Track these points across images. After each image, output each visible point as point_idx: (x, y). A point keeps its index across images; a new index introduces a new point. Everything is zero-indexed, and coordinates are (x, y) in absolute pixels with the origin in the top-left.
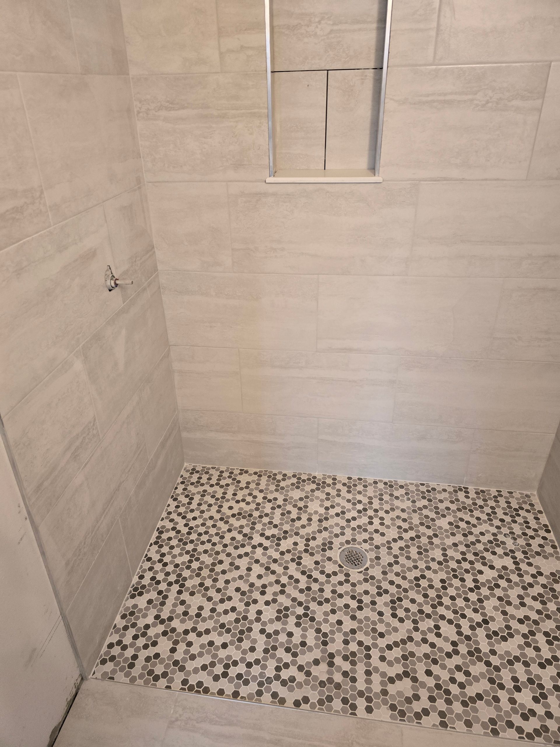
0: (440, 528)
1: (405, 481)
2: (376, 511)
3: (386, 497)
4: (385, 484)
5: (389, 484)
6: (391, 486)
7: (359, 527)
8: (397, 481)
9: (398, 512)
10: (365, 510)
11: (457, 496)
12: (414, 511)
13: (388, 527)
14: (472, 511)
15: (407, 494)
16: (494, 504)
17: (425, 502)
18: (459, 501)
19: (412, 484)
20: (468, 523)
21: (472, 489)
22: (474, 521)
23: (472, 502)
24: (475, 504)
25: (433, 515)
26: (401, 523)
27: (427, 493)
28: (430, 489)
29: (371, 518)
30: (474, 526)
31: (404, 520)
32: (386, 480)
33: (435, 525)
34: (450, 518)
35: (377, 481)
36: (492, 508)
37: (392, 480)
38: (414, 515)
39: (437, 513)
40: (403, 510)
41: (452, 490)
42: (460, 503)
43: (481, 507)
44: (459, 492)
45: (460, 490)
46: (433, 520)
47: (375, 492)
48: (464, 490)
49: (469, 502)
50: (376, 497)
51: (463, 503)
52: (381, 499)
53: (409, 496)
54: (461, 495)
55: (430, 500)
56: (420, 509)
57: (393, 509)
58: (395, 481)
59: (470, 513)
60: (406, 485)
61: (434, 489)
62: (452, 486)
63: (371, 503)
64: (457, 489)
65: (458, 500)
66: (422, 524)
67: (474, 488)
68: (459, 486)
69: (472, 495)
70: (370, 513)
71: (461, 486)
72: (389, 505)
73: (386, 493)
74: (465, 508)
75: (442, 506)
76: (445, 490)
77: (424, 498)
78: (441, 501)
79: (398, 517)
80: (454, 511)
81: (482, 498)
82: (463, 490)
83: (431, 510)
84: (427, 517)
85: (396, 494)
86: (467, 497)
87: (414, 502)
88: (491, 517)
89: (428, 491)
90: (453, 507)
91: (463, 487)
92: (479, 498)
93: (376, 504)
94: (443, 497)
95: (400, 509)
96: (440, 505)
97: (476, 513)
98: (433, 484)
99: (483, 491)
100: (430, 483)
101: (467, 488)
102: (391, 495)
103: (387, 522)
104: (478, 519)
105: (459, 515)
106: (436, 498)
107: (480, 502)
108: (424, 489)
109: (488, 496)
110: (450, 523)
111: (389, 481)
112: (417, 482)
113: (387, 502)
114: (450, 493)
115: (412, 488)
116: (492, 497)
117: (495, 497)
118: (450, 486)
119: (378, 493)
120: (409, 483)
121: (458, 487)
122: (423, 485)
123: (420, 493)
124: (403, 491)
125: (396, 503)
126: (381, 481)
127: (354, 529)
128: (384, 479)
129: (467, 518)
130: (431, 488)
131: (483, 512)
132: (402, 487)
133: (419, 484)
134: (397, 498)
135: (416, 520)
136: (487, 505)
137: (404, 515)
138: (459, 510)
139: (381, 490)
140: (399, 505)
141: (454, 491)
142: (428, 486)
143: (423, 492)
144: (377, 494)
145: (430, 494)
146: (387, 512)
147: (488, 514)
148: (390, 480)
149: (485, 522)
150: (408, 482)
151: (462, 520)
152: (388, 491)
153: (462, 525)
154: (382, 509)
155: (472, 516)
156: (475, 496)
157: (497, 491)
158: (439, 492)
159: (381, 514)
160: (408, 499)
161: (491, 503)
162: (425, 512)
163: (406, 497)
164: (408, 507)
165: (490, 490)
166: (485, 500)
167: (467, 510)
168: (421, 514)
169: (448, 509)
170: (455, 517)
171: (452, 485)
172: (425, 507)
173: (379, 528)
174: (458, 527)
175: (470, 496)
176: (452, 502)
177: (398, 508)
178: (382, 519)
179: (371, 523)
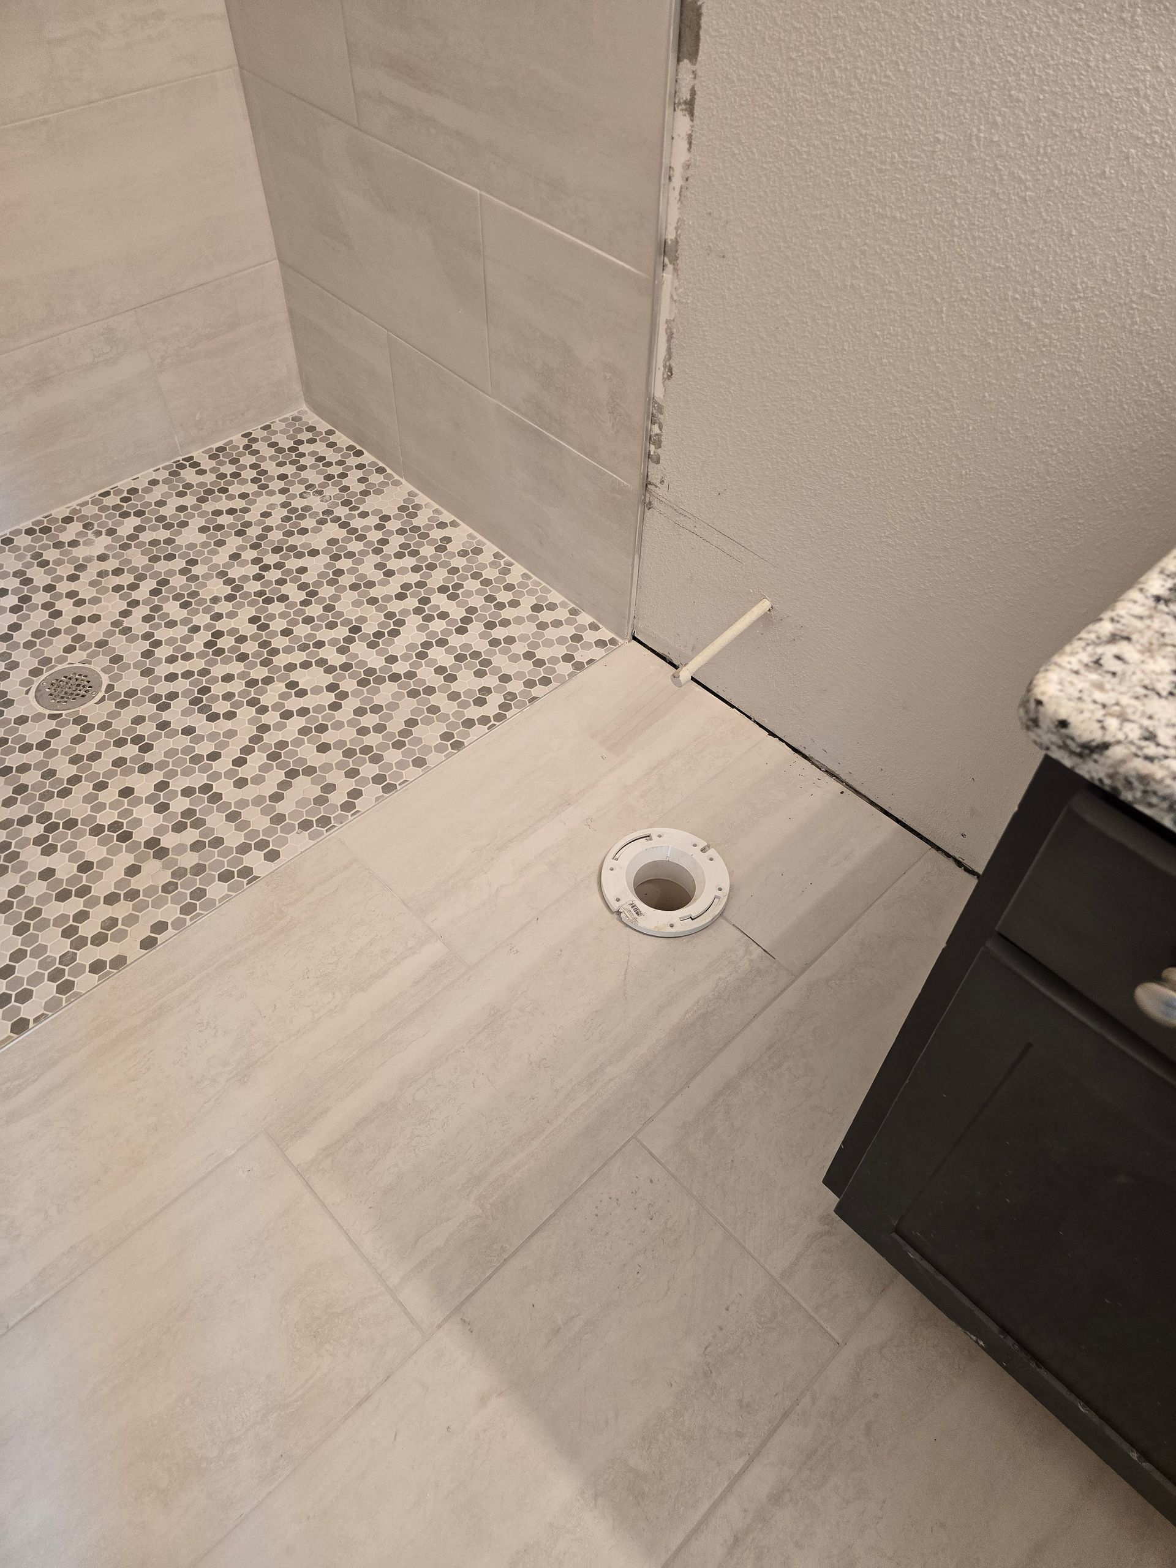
0: (191, 546)
1: (66, 506)
2: (49, 588)
3: (51, 555)
4: (30, 532)
5: (37, 528)
6: (46, 530)
7: (37, 634)
8: (51, 515)
9: (94, 568)
10: (25, 599)
11: (183, 480)
12: (125, 547)
13: (95, 601)
14: (224, 490)
15: (87, 526)
16: (253, 460)
17: (134, 521)
18: (193, 486)
19: (85, 504)
20: (231, 511)
21: (198, 455)
22: (239, 504)
23: (214, 476)
24: (222, 476)
25: (163, 534)
26: (117, 580)
27: (125, 504)
28: (125, 494)
29: (46, 606)
30: (245, 510)
31: (118, 572)
32: (28, 524)
33: (180, 547)
34: (197, 522)
35: (8, 536)
36: (254, 466)
37: (39, 518)
38: (127, 554)
39: (168, 526)
40: (102, 558)
41: (166, 474)
42: (195, 488)
43: (235, 475)
44: (181, 471)
45: (181, 466)
46: (170, 541)
47: (18, 558)
48: (187, 464)
49: (210, 478)
50: (29, 565)
51: (201, 485)
52: (44, 564)
53: (96, 527)
54: (189, 475)
55: (140, 514)
56: (132, 537)
57: (81, 568)
58: (46, 517)
59: (224, 496)
60: (74, 511)
61: (133, 491)
62: (163, 468)
63: (27, 581)
64: (175, 469)
65: (189, 486)
66: (155, 559)
67: (203, 452)
68: (174, 462)
69: (207, 464)
70: (40, 598)
71: (177, 459)
72: (66, 564)
73: (46, 547)
74: (210, 492)
75: (168, 511)
76: (154, 482)
77: (125, 515)
78: (161, 503)
79: (102, 574)
80: (194, 507)
81: (227, 460)
82: (185, 465)
83: (154, 529)
84: (154, 543)
85: (66, 537)
86: (202, 472)
87: (111, 532)
88: (263, 482)
89: (125, 500)
90: (190, 501)
91: (183, 460)
92: (223, 463)
93: (40, 578)
94: (160, 495)
95: (96, 558)
96: (162, 511)
97: (235, 489)
98: (125, 484)
99: (221, 449)
100: (118, 484)
101: (192, 458)
102: (58, 545)
103: (86, 593)
104: (244, 496)
105: (209, 507)
106: (148, 504)
107: (228, 469)
108: (113, 500)
109: (234, 453)
110: (203, 530)
111: (34, 523)
112: (93, 495)
113: (59, 562)
114: (165, 481)
115: (91, 511)
116: (241, 449)
117: (247, 447)
118: (159, 469)
119: (29, 557)
120: (77, 505)
121: (174, 465)
122: (106, 494)
123: (111, 511)
124: (76, 527)
125: (80, 552)
126: (17, 532)
127: (29, 645)
128: (21, 525)
129: (224, 504)
130: (126, 492)
131: (244, 482)
132: (68, 520)
133: (97, 496)
134: (74, 544)
135: (138, 559)
136: (245, 467)
137: (112, 564)
138: (202, 500)
139: (28, 548)
140: (87, 554)
141: (171, 474)
142: (118, 492)
143: (116, 507)
144: (28, 559)
145: (132, 502)
146: (73, 578)
147: (254, 481)
148: (34, 520)
149: (257, 494)
150: (74, 504)
151: (217, 513)
152: (45, 541)
153: (225, 520)
154: (59, 579)
155: (231, 498)
156: (213, 463)
157: (242, 436)
158: (147, 490)
159: (63, 587)
160: (98, 534)
161: (248, 460)
162: (146, 537)
163: (90, 532)
164: (107, 548)
165: (231, 441)
166: (234, 461)
167: (217, 493)
168: (140, 545)
169: (182, 509)
170: (203, 514)
171: (160, 466)
172: (139, 529)
173: (79, 611)
174: (219, 528)
175: (205, 468)
176: (181, 494)
177: (88, 559)
178: (71, 594)
179: (57, 614)
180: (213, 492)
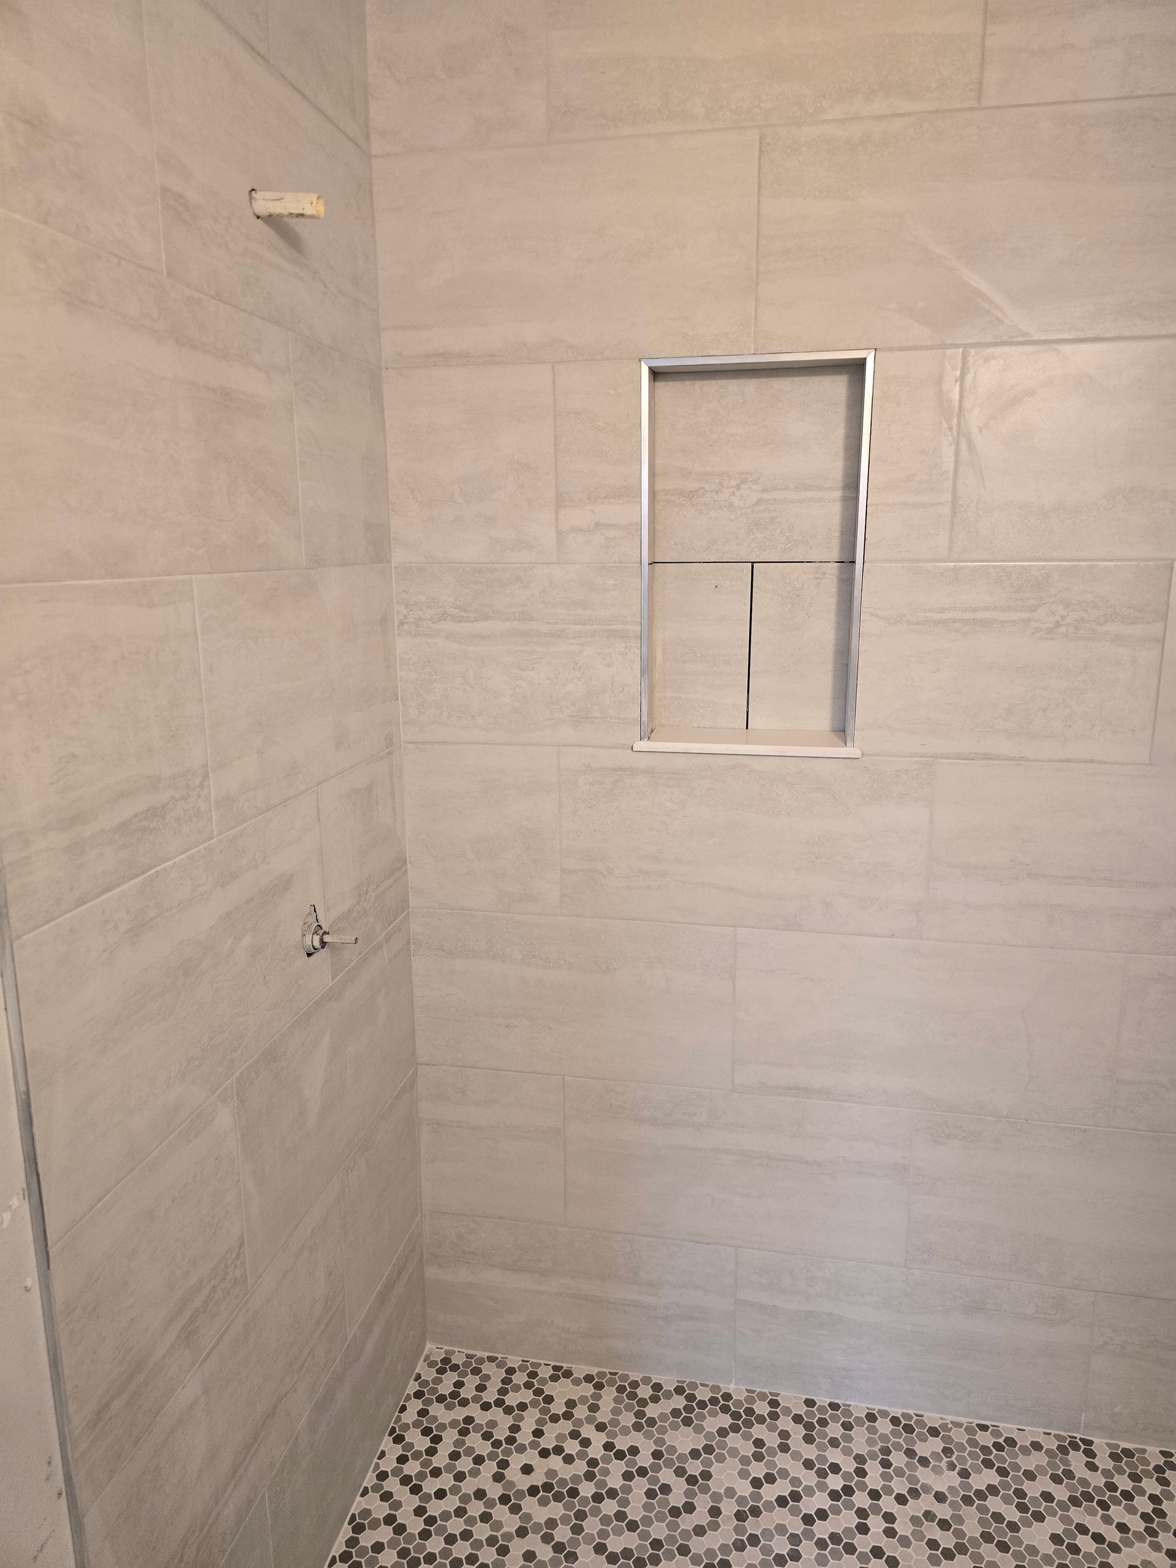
0: (1032, 1550)
1: (942, 1416)
2: (875, 1495)
3: (898, 1459)
4: (895, 1421)
5: (903, 1422)
6: (909, 1429)
7: (835, 1538)
8: (922, 1416)
9: (926, 1502)
10: (848, 1491)
11: (1066, 1463)
12: (968, 1501)
13: (905, 1542)
14: (1104, 1506)
15: (947, 1451)
16: (1155, 1489)
17: (991, 1477)
18: (1073, 1478)
19: (958, 1425)
20: (1098, 1538)
21: (1100, 1444)
22: (1112, 1534)
23: (1104, 1480)
24: (1112, 1487)
25: (1012, 1514)
26: (937, 1534)
27: (995, 1452)
28: (1001, 1440)
29: (862, 1513)
30: (1115, 1548)
31: (944, 1525)
32: (897, 1412)
33: (1019, 1542)
34: (1053, 1525)
35: (875, 1412)
36: (1154, 1499)
37: (911, 1412)
38: (966, 1511)
39: (1022, 1508)
40: (940, 1497)
41: (1054, 1445)
42: (1075, 1481)
43: (1127, 1496)
44: (1072, 1452)
45: (1074, 1446)
46: (1013, 1527)
47: (870, 1442)
48: (1083, 1447)
49: (1097, 1480)
50: (873, 1456)
51: (1084, 1482)
52: (886, 1464)
53: (953, 1459)
54: (1077, 1461)
55: (1003, 1472)
56: (980, 1494)
57: (914, 1493)
58: (917, 1415)
59: (1101, 1512)
60: (944, 1426)
61: (1011, 1442)
62: (1055, 1436)
63: (861, 1473)
64: (1066, 1444)
65: (1069, 1475)
66: (987, 1537)
67: (1106, 1444)
68: (1070, 1437)
69: (1103, 1461)
70: (861, 1499)
71: (1074, 1435)
72: (904, 1479)
73: (897, 1447)
74: (1088, 1497)
75: (1033, 1490)
76: (1037, 1446)
77: (988, 1464)
78: (1030, 1476)
79: (929, 1515)
80: (1061, 1504)
81: (1128, 1471)
82: (1080, 1447)
83: (1007, 1500)
84: (998, 1517)
85: (922, 1450)
86: (1092, 1467)
87: (964, 1474)
88: (1154, 1526)
89: (998, 1447)
90: (1061, 1493)
91: (1080, 1439)
92: (1121, 1472)
93: (874, 1478)
94: (1034, 1466)
95: (933, 1493)
96: (1027, 1486)
97: (1118, 1513)
98: (1008, 1429)
99: (1128, 1453)
100: (1001, 1425)
101: (1091, 1443)
102: (910, 1453)
103: (903, 1527)
104: (1122, 1528)
105: (1077, 1515)
106: (1017, 1467)
107: (1124, 1483)
108: (985, 1439)
109: (1140, 1467)
110: (1056, 1539)
111: (904, 1415)
112: (971, 1420)
113: (900, 1473)
114: (1049, 1452)
115: (959, 1436)
116: (1151, 1468)
117: (1158, 1469)
118: (1049, 1434)
119: (879, 1447)
120: (952, 1422)
121: (1069, 1439)
122: (984, 1428)
123: (978, 1450)
124: (936, 1445)
125: (924, 1476)
126: (884, 1414)
127: (821, 1544)
128: (892, 1409)
129: (1095, 1524)
130: (1003, 1438)
131: (1132, 1510)
132: (934, 1432)
133: (974, 1425)
134: (924, 1462)
135: (972, 1528)
136: (1142, 1492)
137: (943, 1511)
138: (1074, 1501)
139: (884, 1438)
140: (929, 1482)
141: (1059, 1447)
142: (997, 1433)
143: (985, 1450)
144: (877, 1449)
145: (1003, 1453)
146: (901, 1500)
147: (1145, 1517)
148: (905, 1411)
149: (1139, 1537)
150: (950, 1418)
151: (1082, 1529)
152: (901, 1441)
153: (1086, 1544)
154: (888, 1490)
155: (1107, 1520)
156: (1110, 1464)
157: (1161, 1452)
158: (1025, 1451)
159: (888, 1503)
160: (952, 1466)
161: (1151, 1486)
162: (994, 1504)
163: (945, 1460)
164: (951, 1489)
165: (1144, 1451)
166: (1135, 1478)
167: (1095, 1504)
168: (983, 1509)
169: (1047, 1497)
170: (1066, 1520)
171: (1053, 1432)
172: (993, 1490)
173: (884, 1542)
174: (1074, 1549)
175: (1098, 1464)
176: (1056, 1479)
177: (926, 1489)
178: (889, 1518)
179: (863, 1529)
180: (1091, 1499)
